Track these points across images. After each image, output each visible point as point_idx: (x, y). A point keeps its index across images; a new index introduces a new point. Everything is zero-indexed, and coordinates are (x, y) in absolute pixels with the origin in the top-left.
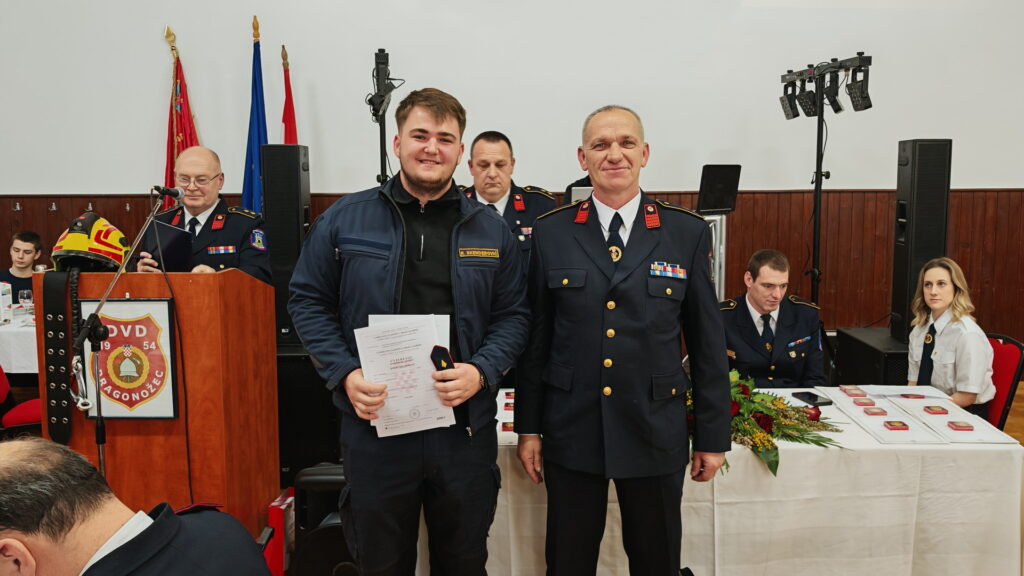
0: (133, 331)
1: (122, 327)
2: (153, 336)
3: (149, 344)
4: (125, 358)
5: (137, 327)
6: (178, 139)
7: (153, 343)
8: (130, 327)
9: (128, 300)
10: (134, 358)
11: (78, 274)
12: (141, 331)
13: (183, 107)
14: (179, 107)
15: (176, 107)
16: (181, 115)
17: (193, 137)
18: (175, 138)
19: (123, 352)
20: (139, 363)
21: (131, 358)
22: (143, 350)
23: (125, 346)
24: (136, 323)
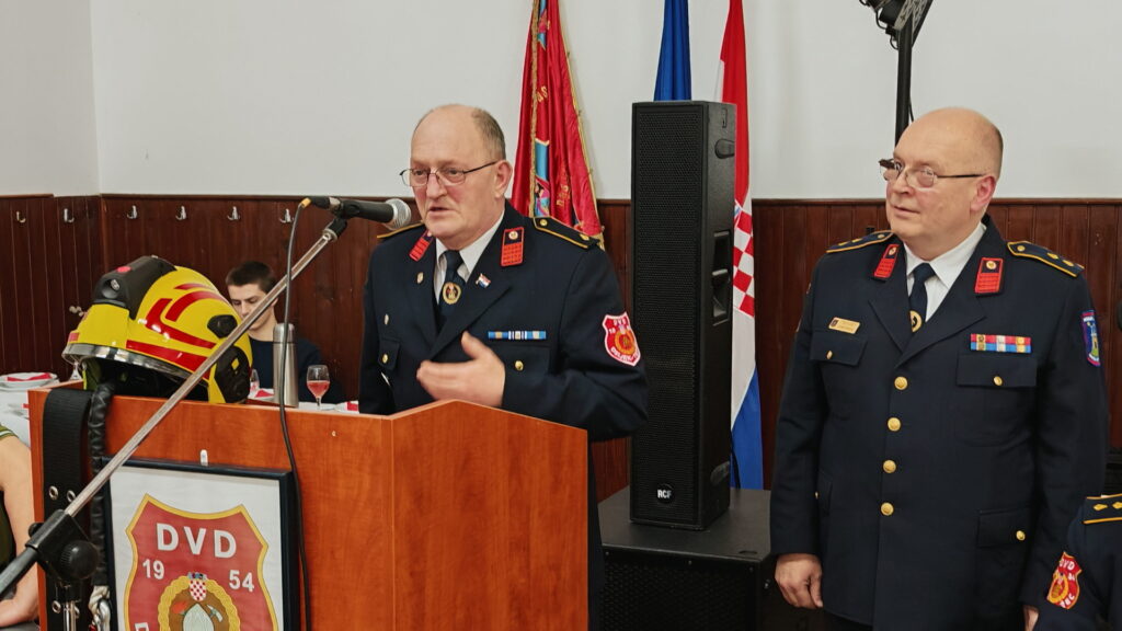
0: (209, 541)
1: (188, 530)
2: (247, 560)
3: (242, 578)
4: (192, 603)
5: (218, 534)
6: (538, 97)
7: (249, 577)
8: (202, 532)
10: (210, 604)
11: (109, 400)
12: (225, 545)
13: (550, 36)
14: (542, 36)
15: (538, 37)
16: (545, 53)
17: (565, 92)
18: (534, 95)
19: (189, 590)
20: (220, 618)
21: (204, 606)
22: (228, 590)
23: (194, 576)
24: (214, 524)
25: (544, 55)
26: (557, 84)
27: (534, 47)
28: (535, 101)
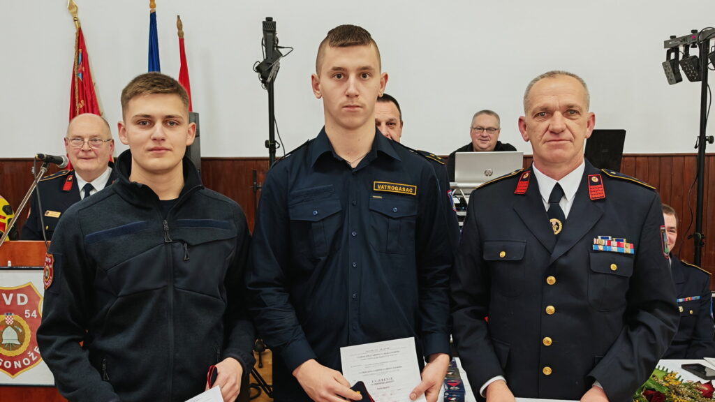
0: (14, 299)
1: (4, 295)
2: (33, 305)
3: (31, 313)
4: (7, 326)
5: (19, 295)
6: (80, 106)
7: (35, 312)
8: (11, 295)
9: (11, 269)
10: (15, 325)
12: (22, 299)
13: (84, 75)
14: (80, 74)
15: (78, 75)
16: (82, 83)
17: (93, 103)
18: (77, 105)
19: (5, 320)
20: (20, 330)
21: (12, 326)
22: (24, 318)
23: (7, 314)
24: (16, 291)
25: (82, 85)
26: (89, 98)
27: (76, 80)
28: (78, 108)
